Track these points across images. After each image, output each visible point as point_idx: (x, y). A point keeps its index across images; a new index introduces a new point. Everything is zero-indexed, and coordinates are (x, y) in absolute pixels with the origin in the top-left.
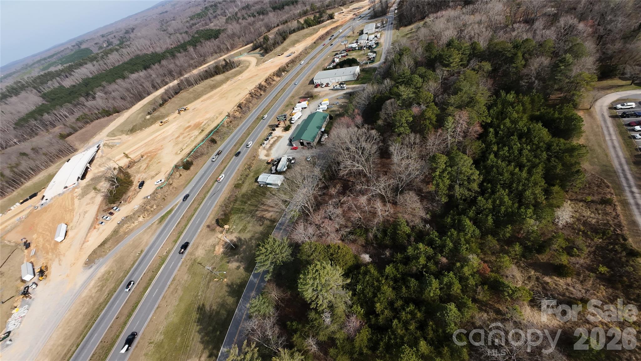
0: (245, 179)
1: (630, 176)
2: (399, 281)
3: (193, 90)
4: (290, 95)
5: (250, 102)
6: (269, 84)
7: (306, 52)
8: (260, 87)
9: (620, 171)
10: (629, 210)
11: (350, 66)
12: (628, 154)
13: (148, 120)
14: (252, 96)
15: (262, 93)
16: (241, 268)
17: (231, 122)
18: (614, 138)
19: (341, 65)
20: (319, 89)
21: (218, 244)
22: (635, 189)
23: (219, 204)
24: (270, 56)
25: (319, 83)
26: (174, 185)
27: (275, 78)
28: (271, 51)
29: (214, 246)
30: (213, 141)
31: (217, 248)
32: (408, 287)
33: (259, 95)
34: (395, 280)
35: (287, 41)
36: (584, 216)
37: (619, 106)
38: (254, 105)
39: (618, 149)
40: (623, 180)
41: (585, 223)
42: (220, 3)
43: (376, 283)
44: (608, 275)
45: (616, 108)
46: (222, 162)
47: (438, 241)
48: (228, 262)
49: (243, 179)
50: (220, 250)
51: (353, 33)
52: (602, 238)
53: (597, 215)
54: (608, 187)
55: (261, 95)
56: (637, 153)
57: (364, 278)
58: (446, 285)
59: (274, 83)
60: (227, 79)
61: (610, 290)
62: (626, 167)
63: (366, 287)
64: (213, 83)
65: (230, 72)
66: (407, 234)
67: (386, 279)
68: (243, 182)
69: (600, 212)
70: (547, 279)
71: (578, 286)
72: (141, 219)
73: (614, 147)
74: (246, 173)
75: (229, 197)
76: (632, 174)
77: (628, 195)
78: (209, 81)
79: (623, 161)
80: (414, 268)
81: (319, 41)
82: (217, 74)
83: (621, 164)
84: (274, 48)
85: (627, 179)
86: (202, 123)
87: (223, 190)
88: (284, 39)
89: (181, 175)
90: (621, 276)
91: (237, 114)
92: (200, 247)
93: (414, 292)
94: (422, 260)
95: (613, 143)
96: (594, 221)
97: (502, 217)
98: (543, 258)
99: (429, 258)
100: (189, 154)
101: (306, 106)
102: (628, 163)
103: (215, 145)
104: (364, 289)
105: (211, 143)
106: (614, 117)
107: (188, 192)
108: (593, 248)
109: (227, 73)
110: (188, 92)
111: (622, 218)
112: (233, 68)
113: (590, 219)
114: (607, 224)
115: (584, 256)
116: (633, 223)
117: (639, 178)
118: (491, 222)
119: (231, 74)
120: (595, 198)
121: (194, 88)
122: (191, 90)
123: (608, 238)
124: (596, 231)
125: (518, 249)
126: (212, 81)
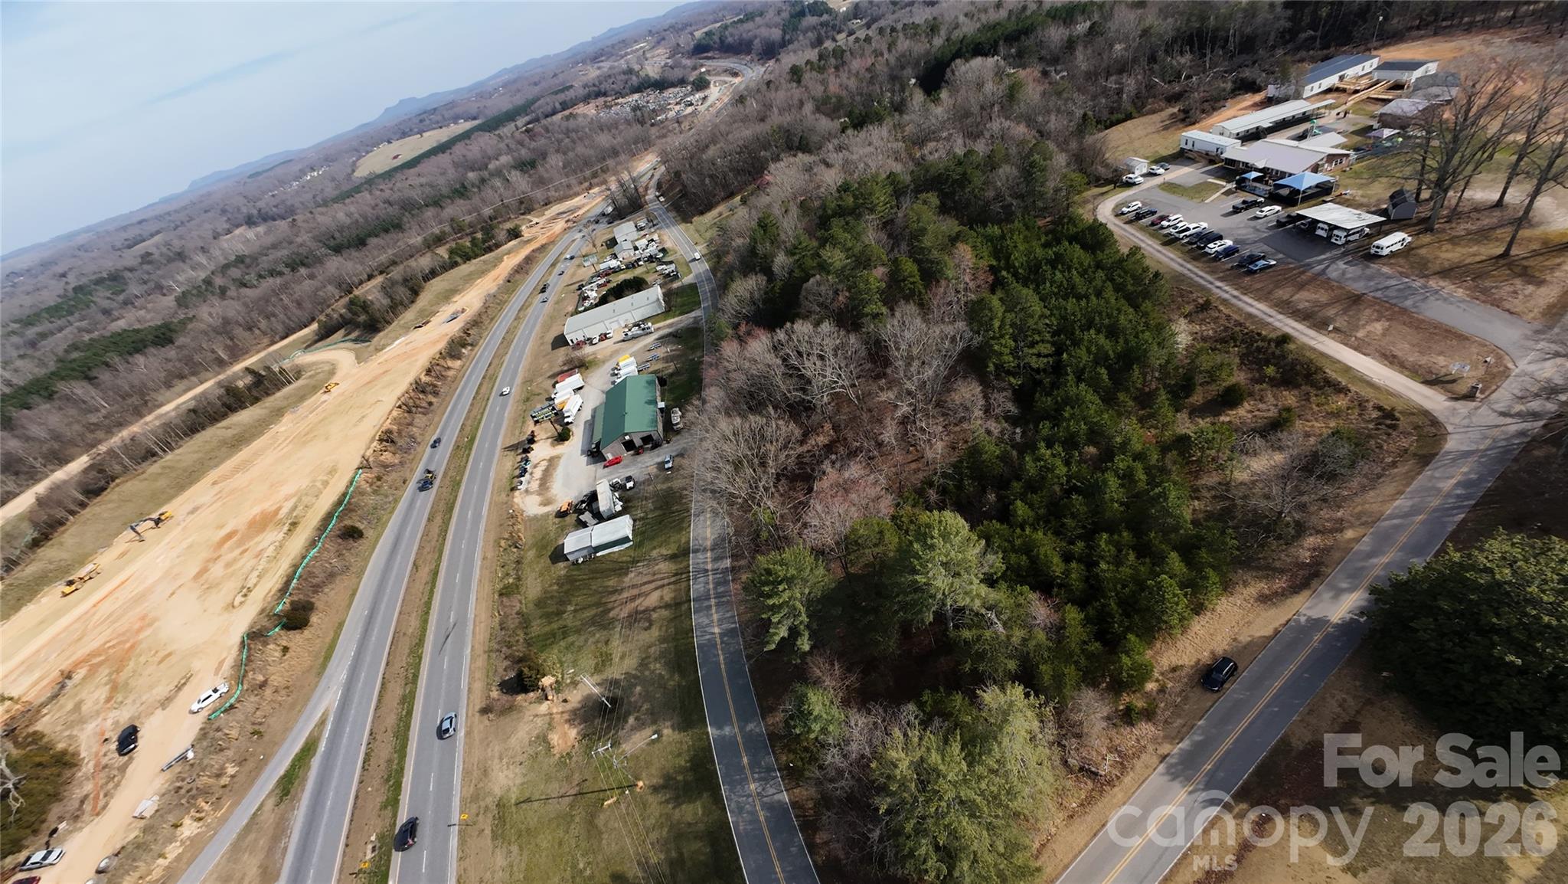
0: (518, 569)
1: (1202, 274)
3: (164, 468)
4: (519, 380)
5: (410, 424)
6: (441, 377)
7: (493, 305)
8: (419, 388)
10: (1234, 306)
11: (638, 290)
12: (1179, 253)
14: (409, 412)
15: (431, 398)
17: (379, 478)
18: (1150, 242)
20: (588, 349)
21: (550, 727)
22: (1219, 284)
23: (480, 650)
24: (392, 335)
25: (581, 338)
26: (276, 680)
27: (450, 363)
28: (389, 323)
29: (543, 739)
30: (352, 534)
31: (554, 738)
33: (424, 405)
36: (1197, 333)
37: (1125, 210)
39: (1164, 252)
40: (1199, 280)
41: (1204, 339)
44: (1278, 376)
45: (1123, 214)
46: (415, 566)
47: (1060, 433)
48: (618, 746)
49: (512, 573)
50: (563, 738)
51: (594, 246)
52: (1236, 346)
53: (1207, 325)
54: (1191, 292)
55: (430, 404)
59: (451, 373)
60: (278, 413)
61: (1296, 392)
62: (1189, 266)
64: (230, 433)
65: (279, 394)
68: (520, 579)
69: (1207, 320)
70: (1223, 418)
71: (1261, 406)
72: (189, 828)
73: (1159, 251)
74: (513, 558)
75: (502, 623)
76: (1202, 271)
77: (1218, 291)
78: (213, 434)
79: (1180, 260)
80: (1057, 488)
81: (517, 276)
82: (235, 410)
83: (1182, 266)
84: (396, 315)
85: (1201, 277)
86: (280, 508)
87: (471, 615)
88: (416, 292)
89: (286, 649)
90: (1292, 369)
91: (387, 457)
92: (495, 765)
93: (1089, 517)
94: (1062, 470)
96: (1211, 333)
97: (1116, 364)
98: (1197, 398)
99: (1067, 463)
100: (284, 589)
101: (582, 383)
102: (1188, 262)
103: (361, 541)
105: (340, 541)
106: (1129, 222)
107: (343, 676)
108: (1237, 360)
109: (271, 399)
110: (144, 476)
111: (1236, 317)
112: (284, 385)
113: (1205, 333)
114: (1226, 329)
115: (1236, 372)
116: (1250, 316)
117: (1212, 272)
118: (1105, 377)
119: (286, 398)
120: (1188, 308)
121: (161, 463)
122: (153, 468)
123: (1243, 341)
124: (1223, 341)
125: (1163, 397)
126: (227, 428)
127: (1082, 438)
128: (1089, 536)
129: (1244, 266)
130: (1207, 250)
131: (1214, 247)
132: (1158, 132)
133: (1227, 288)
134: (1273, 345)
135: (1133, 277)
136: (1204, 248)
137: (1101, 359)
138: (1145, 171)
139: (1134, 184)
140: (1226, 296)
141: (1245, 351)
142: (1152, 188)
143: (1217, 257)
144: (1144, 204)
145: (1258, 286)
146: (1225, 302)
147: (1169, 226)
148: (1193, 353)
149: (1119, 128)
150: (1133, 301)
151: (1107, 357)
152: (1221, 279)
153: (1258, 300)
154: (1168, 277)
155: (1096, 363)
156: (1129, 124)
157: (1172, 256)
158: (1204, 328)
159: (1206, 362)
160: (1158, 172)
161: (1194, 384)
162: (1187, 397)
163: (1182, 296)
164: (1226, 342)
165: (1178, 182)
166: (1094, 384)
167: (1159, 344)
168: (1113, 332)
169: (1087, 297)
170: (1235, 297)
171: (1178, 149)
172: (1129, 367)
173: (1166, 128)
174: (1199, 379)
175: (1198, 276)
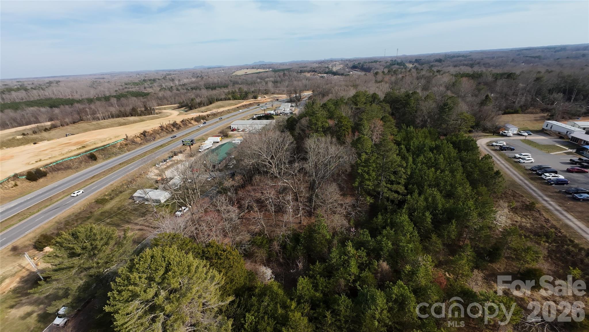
0: (117, 195)
1: (535, 189)
2: (318, 306)
3: (96, 123)
4: (205, 134)
5: (158, 134)
6: (185, 125)
7: (229, 112)
8: (175, 125)
9: (524, 185)
10: (554, 215)
11: (267, 119)
12: (522, 174)
13: (18, 140)
14: (162, 130)
15: (175, 129)
16: (35, 315)
17: (126, 145)
18: (503, 162)
19: (259, 118)
20: (235, 132)
22: (547, 199)
23: (57, 219)
24: (193, 112)
25: (236, 128)
27: (192, 122)
28: (196, 108)
30: (93, 158)
31: (7, 281)
32: (335, 313)
33: (170, 130)
34: (314, 306)
35: (213, 105)
36: (516, 222)
37: (494, 144)
38: (161, 137)
39: (511, 169)
40: (531, 191)
41: (521, 227)
42: (159, 79)
43: (280, 311)
45: (492, 145)
46: (93, 177)
47: (372, 242)
48: (12, 307)
49: (113, 195)
50: (10, 285)
51: (272, 106)
52: (547, 242)
53: (528, 219)
54: (522, 196)
55: (173, 131)
56: (528, 172)
57: (260, 302)
58: (396, 301)
59: (190, 125)
60: (143, 121)
62: (526, 182)
63: (263, 318)
64: (124, 121)
65: (148, 116)
66: (326, 240)
67: (299, 303)
68: (111, 199)
69: (529, 217)
73: (507, 168)
74: (122, 189)
75: (80, 213)
76: (535, 187)
77: (544, 202)
78: (120, 119)
79: (521, 177)
80: (342, 282)
81: (242, 107)
82: (132, 116)
83: (521, 180)
84: (199, 107)
86: (88, 141)
87: (75, 204)
88: (211, 103)
89: (16, 185)
91: (138, 140)
93: (346, 322)
94: (354, 269)
95: (505, 166)
96: (528, 225)
97: (441, 214)
99: (361, 267)
100: (48, 165)
101: (219, 141)
102: (527, 179)
103: (94, 162)
104: (257, 323)
105: (87, 158)
106: (495, 150)
107: (12, 205)
108: (546, 252)
109: (144, 116)
110: (90, 123)
111: (555, 223)
112: (152, 114)
113: (523, 224)
114: (542, 227)
115: (541, 260)
116: (567, 226)
117: (543, 190)
118: (429, 220)
119: (148, 118)
120: (515, 204)
121: (99, 122)
122: (94, 122)
123: (554, 241)
124: (536, 234)
125: (468, 253)
126: (124, 119)
127: (385, 253)
129: (570, 194)
130: (543, 176)
131: (549, 176)
132: (530, 121)
133: (551, 203)
134: (583, 253)
135: (481, 172)
136: (541, 175)
137: (432, 207)
138: (515, 132)
139: (506, 136)
140: (550, 207)
141: (554, 248)
142: (518, 140)
143: (549, 182)
144: (507, 144)
145: (580, 210)
146: (548, 211)
147: (520, 158)
148: (507, 233)
149: (509, 115)
150: (474, 184)
151: (436, 208)
152: (549, 196)
153: (578, 218)
154: (506, 179)
155: (427, 208)
156: (515, 115)
157: (516, 173)
158: (524, 220)
159: (514, 242)
160: (523, 134)
161: (500, 255)
162: (491, 261)
163: (514, 196)
164: (539, 236)
165: (534, 141)
166: (416, 222)
167: (480, 215)
168: (449, 195)
169: (442, 171)
170: (557, 210)
171: (541, 129)
172: (449, 220)
173: (537, 120)
174: (506, 253)
175: (530, 187)
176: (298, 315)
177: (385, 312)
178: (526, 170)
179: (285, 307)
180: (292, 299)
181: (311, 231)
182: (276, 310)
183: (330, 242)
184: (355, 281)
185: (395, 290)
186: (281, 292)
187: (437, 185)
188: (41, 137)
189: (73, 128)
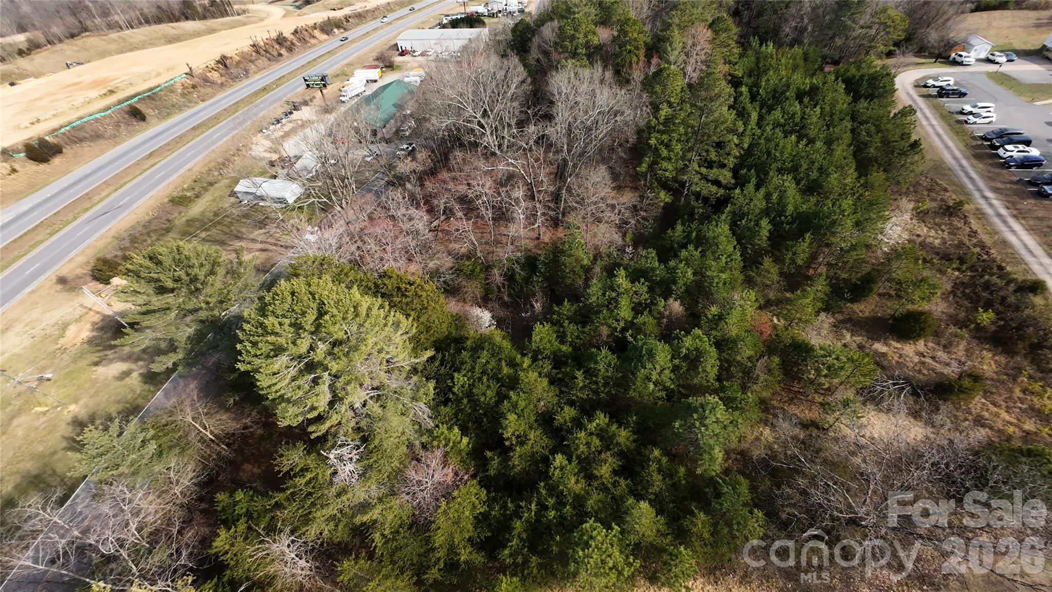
0: (205, 189)
1: (974, 175)
2: (565, 364)
3: (119, 37)
4: (346, 61)
5: (252, 61)
6: (303, 41)
8: (280, 40)
9: (957, 168)
10: (990, 223)
11: (471, 27)
12: (962, 146)
14: (257, 52)
15: (283, 51)
16: (135, 375)
17: (194, 87)
18: (934, 122)
19: (455, 24)
20: (407, 58)
21: (79, 319)
22: (989, 194)
23: (113, 233)
24: (314, 9)
25: (409, 48)
27: (317, 33)
28: (318, 1)
29: (64, 327)
30: (136, 115)
31: (72, 331)
32: (590, 373)
33: (275, 53)
34: (558, 361)
36: (918, 236)
37: (931, 82)
38: (260, 69)
39: (945, 137)
40: (966, 181)
41: (923, 245)
43: (506, 370)
44: (993, 328)
45: (925, 86)
46: (151, 155)
47: (660, 271)
48: (96, 364)
49: (197, 189)
50: (81, 333)
52: (958, 269)
53: (940, 232)
54: (946, 190)
55: (280, 55)
56: (974, 143)
57: (475, 358)
58: (686, 357)
59: (313, 41)
60: (212, 31)
61: (1002, 359)
62: (964, 162)
63: (480, 379)
64: (173, 32)
65: (220, 20)
66: (582, 267)
67: (535, 359)
68: (197, 196)
69: (943, 227)
70: (879, 347)
71: (941, 355)
73: (938, 135)
74: (210, 179)
75: (150, 222)
76: (977, 172)
77: (982, 202)
78: (164, 28)
79: (958, 154)
80: (605, 331)
82: (187, 19)
83: (955, 158)
85: (971, 179)
86: (116, 78)
87: (135, 206)
89: (14, 171)
90: (1019, 328)
91: (214, 76)
92: (18, 328)
93: (606, 385)
94: (625, 311)
95: (934, 129)
96: (937, 242)
97: (787, 224)
98: (864, 308)
99: (638, 309)
100: (55, 130)
101: (377, 78)
102: (966, 158)
103: (142, 123)
104: (472, 386)
105: (127, 116)
106: (927, 96)
107: (25, 208)
108: (949, 287)
109: (213, 21)
110: (105, 38)
111: (985, 238)
112: (228, 15)
113: (929, 240)
114: (961, 244)
115: (937, 299)
116: (1005, 243)
117: (989, 178)
118: (765, 233)
119: (222, 24)
120: (928, 205)
121: (121, 34)
122: (114, 35)
123: (972, 268)
124: (947, 258)
125: (820, 287)
126: (173, 28)
127: (679, 287)
128: (587, 409)
129: (1037, 185)
130: (1001, 152)
131: (1013, 151)
132: (1025, 27)
133: (995, 202)
134: (1012, 287)
135: (886, 142)
136: (997, 148)
137: (774, 211)
138: (983, 56)
139: (961, 64)
140: (989, 211)
141: (966, 280)
142: (980, 73)
143: (1006, 164)
144: (956, 83)
145: (1040, 214)
146: (980, 215)
147: (971, 113)
148: (896, 254)
149: (985, 15)
150: (863, 166)
151: (781, 213)
152: (995, 190)
153: (1031, 230)
154: (928, 157)
155: (766, 212)
156: (997, 14)
157: (951, 144)
158: (933, 233)
159: (900, 269)
160: (998, 59)
161: (871, 290)
162: (852, 301)
163: (930, 190)
164: (949, 260)
165: (1014, 75)
166: (741, 236)
167: (857, 224)
168: (812, 188)
169: (811, 141)
170: (999, 215)
171: (1039, 47)
172: (799, 235)
173: (1038, 26)
174: (881, 286)
175: (967, 174)
176: (533, 375)
177: (667, 372)
178: (974, 138)
179: (512, 364)
180: (524, 355)
181: (557, 251)
182: (500, 370)
183: (588, 270)
184: (624, 330)
185: (688, 342)
186: (507, 344)
187: (794, 169)
188: (18, 69)
189: (75, 48)
